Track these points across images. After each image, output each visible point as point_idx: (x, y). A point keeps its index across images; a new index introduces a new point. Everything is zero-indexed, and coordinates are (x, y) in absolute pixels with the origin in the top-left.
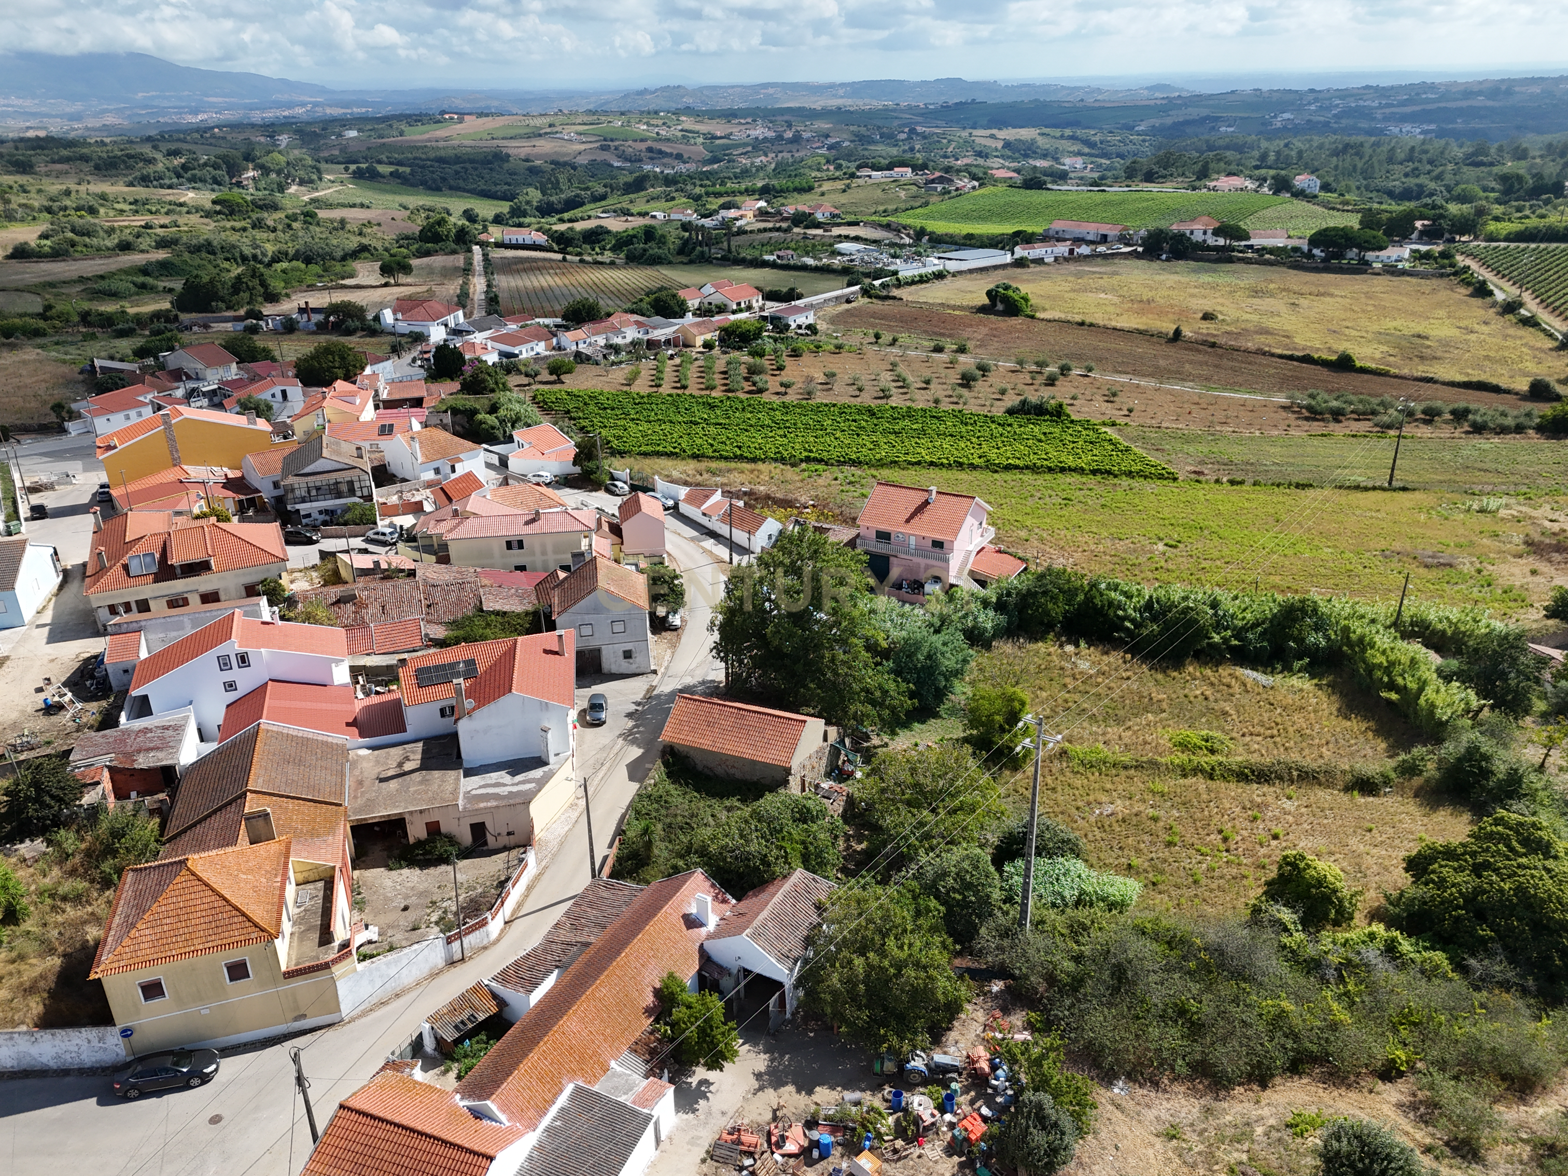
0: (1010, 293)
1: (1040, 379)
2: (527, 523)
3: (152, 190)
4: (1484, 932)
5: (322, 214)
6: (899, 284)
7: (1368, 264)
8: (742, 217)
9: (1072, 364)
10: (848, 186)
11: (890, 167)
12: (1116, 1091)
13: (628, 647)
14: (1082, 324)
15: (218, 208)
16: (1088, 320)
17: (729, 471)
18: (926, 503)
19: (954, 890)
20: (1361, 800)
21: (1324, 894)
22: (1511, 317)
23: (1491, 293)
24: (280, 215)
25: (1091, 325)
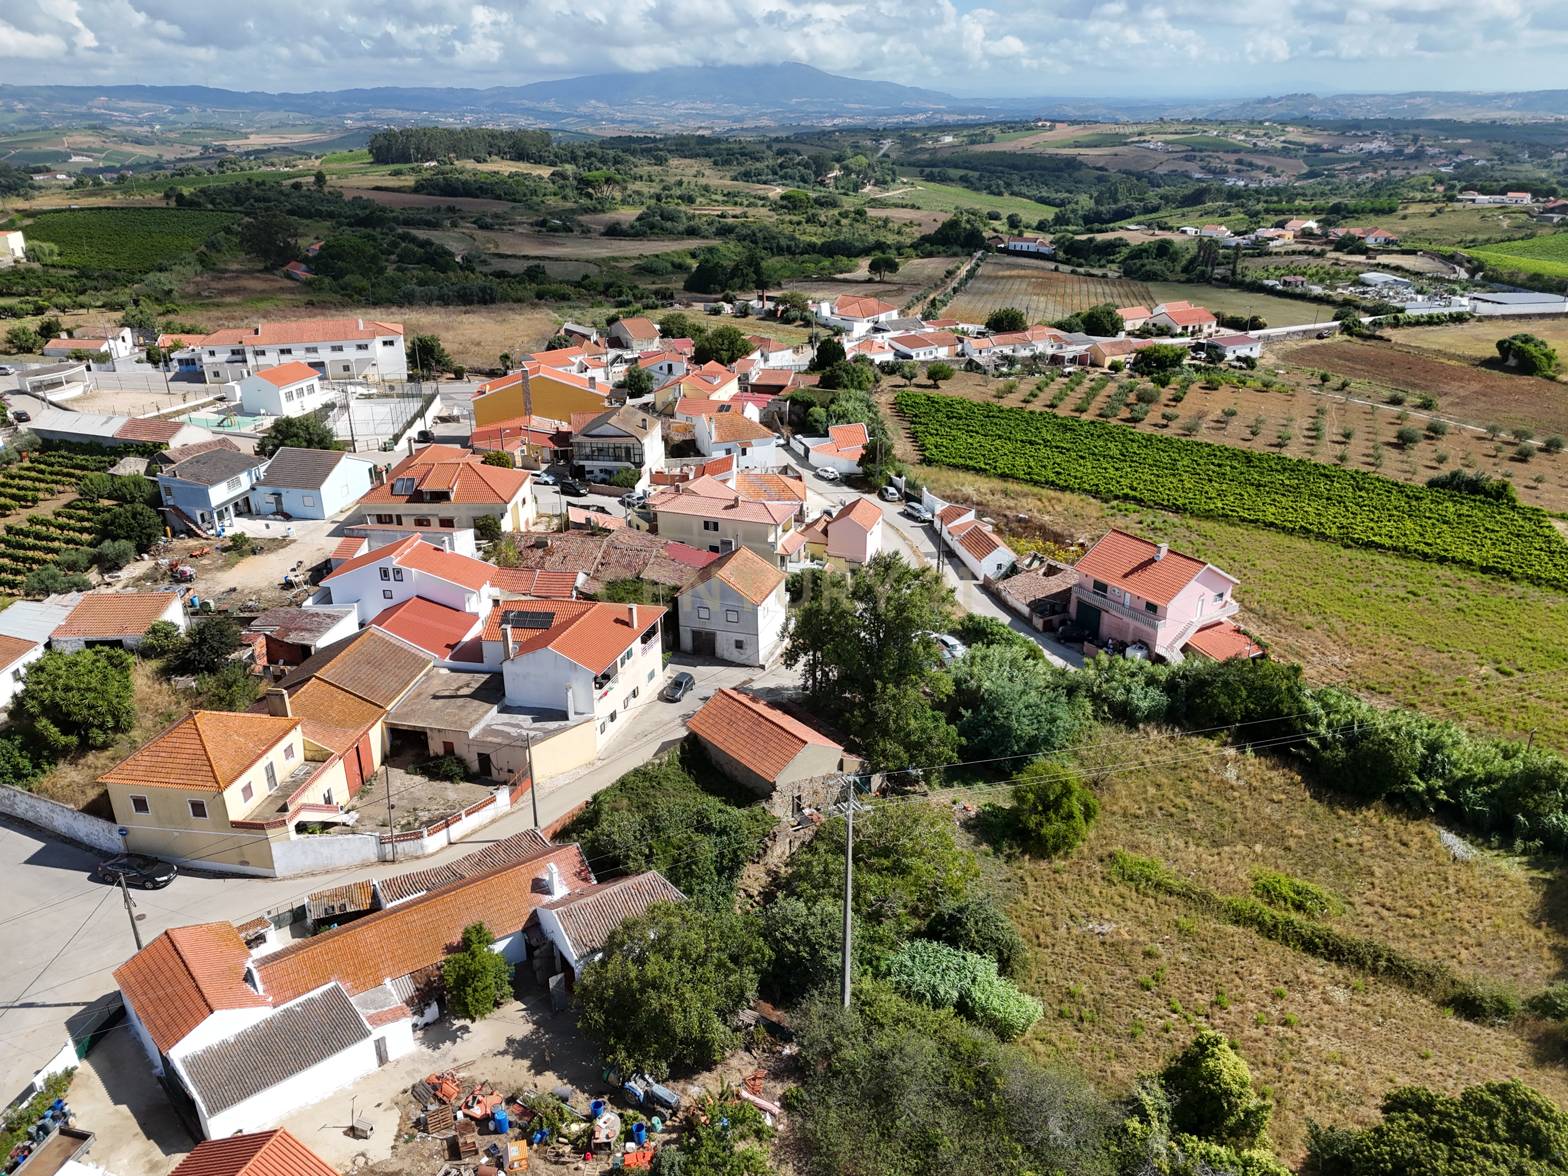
0: (1530, 347)
1: (1510, 451)
2: (726, 508)
3: (750, 185)
5: (871, 213)
6: (1396, 324)
8: (1281, 237)
10: (1440, 211)
11: (1503, 192)
13: (740, 637)
15: (784, 203)
17: (1026, 495)
18: (1152, 561)
20: (1453, 1021)
21: (1212, 1093)
24: (836, 212)
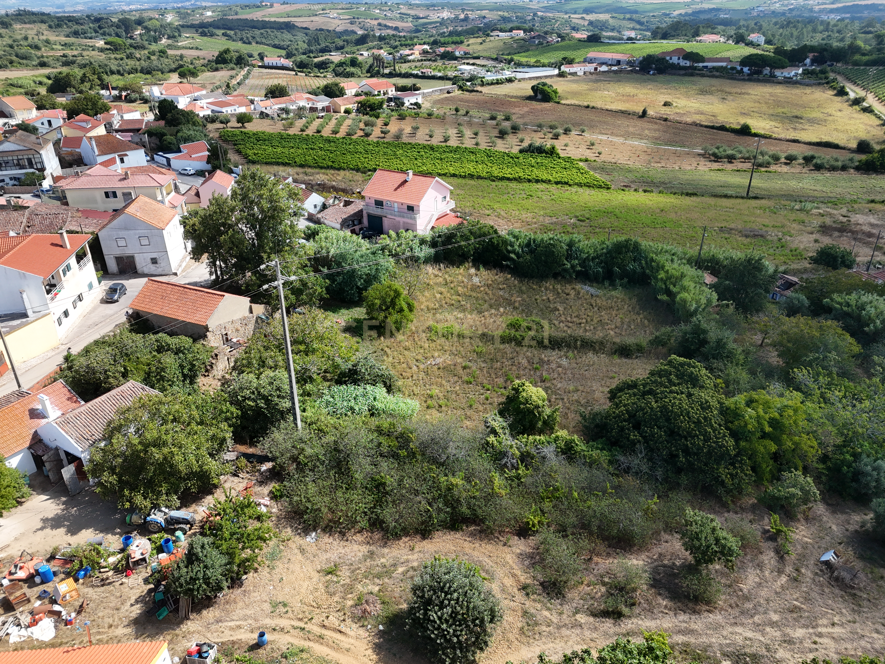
0: (546, 88)
1: (550, 135)
2: (121, 180)
3: (80, 40)
4: (634, 436)
5: (170, 52)
6: (483, 84)
7: (775, 76)
8: (412, 54)
9: (572, 128)
10: (484, 41)
11: (511, 30)
12: (308, 539)
13: (154, 255)
14: (588, 107)
15: (108, 47)
16: (592, 104)
17: (318, 173)
18: (406, 181)
19: (249, 399)
20: (618, 361)
21: (528, 410)
22: (857, 107)
23: (847, 94)
24: (146, 52)
25: (593, 108)
